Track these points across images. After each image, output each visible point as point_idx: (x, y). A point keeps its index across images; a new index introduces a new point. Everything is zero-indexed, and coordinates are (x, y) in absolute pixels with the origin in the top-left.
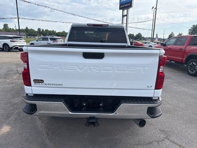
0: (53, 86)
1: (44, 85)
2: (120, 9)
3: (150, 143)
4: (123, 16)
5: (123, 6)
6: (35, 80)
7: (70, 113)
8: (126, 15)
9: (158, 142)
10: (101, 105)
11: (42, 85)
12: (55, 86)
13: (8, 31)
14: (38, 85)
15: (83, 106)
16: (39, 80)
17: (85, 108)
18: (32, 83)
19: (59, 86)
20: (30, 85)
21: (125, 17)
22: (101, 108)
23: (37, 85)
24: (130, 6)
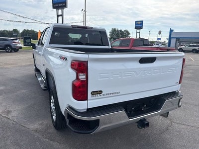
0: (111, 95)
1: (102, 96)
2: (54, 8)
4: (58, 16)
5: (57, 5)
6: (93, 92)
8: (62, 15)
11: (100, 97)
12: (113, 95)
14: (96, 97)
16: (97, 91)
18: (89, 95)
19: (117, 94)
20: (87, 99)
21: (60, 17)
23: (94, 98)
24: (65, 6)
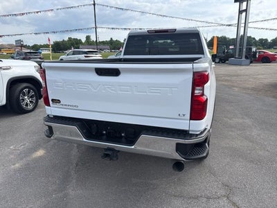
0: (69, 107)
1: (61, 106)
3: (197, 198)
4: (240, 12)
6: (53, 100)
7: (84, 140)
8: (246, 11)
9: (208, 198)
10: (123, 135)
11: (59, 106)
13: (90, 45)
15: (103, 134)
16: (56, 100)
17: (105, 137)
18: (51, 102)
20: (49, 105)
21: (244, 14)
22: (123, 140)
23: (55, 106)
